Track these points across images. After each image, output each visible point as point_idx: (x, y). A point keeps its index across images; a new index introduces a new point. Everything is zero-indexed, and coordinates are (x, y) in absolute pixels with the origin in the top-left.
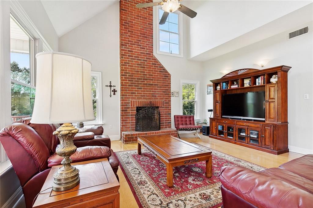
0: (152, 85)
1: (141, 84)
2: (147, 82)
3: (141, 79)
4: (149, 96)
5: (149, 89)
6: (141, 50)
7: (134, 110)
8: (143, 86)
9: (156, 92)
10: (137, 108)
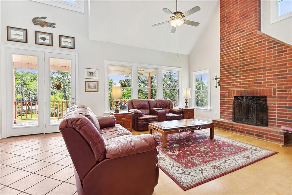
0: (255, 69)
1: (240, 72)
2: (248, 67)
3: (240, 66)
4: (251, 84)
5: (250, 75)
6: (240, 35)
7: (231, 100)
8: (243, 74)
9: (261, 77)
10: (235, 97)
